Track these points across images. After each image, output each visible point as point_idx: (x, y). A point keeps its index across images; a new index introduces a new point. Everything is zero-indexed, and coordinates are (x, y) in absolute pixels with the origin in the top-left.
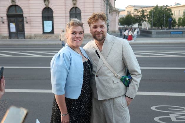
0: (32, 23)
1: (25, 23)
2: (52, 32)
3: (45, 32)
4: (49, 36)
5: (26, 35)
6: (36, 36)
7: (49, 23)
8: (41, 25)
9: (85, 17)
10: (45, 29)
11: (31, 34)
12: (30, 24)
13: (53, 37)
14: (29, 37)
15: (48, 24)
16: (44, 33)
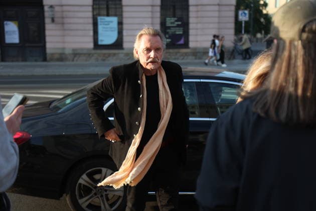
0: (66, 20)
1: (48, 21)
2: (118, 44)
3: (100, 43)
4: (109, 55)
5: (48, 51)
6: (76, 54)
7: (112, 22)
8: (91, 27)
9: (199, 7)
10: (100, 38)
11: (64, 49)
12: (63, 24)
13: (121, 56)
14: (57, 56)
15: (108, 24)
16: (97, 46)
